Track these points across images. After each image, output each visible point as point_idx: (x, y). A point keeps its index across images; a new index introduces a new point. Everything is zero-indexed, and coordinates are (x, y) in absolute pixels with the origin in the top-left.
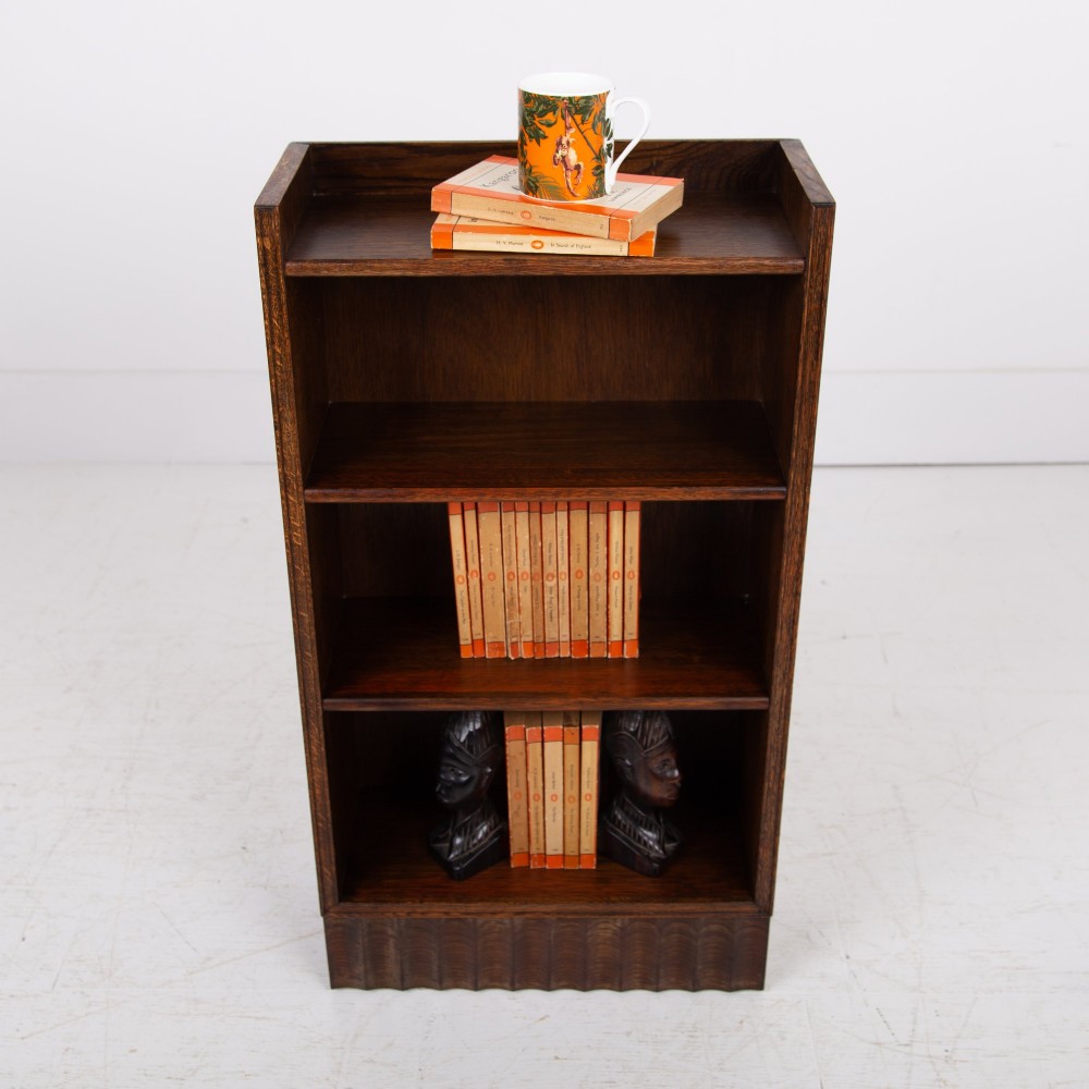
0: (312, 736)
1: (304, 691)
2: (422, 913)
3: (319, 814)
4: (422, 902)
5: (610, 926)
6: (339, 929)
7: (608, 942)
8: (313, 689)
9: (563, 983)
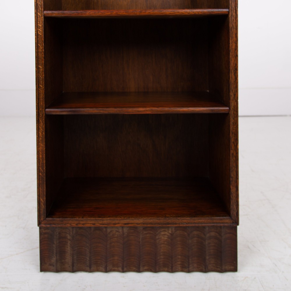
0: (40, 127)
1: (38, 104)
2: (83, 224)
3: (41, 168)
4: (83, 218)
5: (166, 233)
6: (46, 236)
7: (166, 243)
8: (42, 103)
9: (146, 268)
